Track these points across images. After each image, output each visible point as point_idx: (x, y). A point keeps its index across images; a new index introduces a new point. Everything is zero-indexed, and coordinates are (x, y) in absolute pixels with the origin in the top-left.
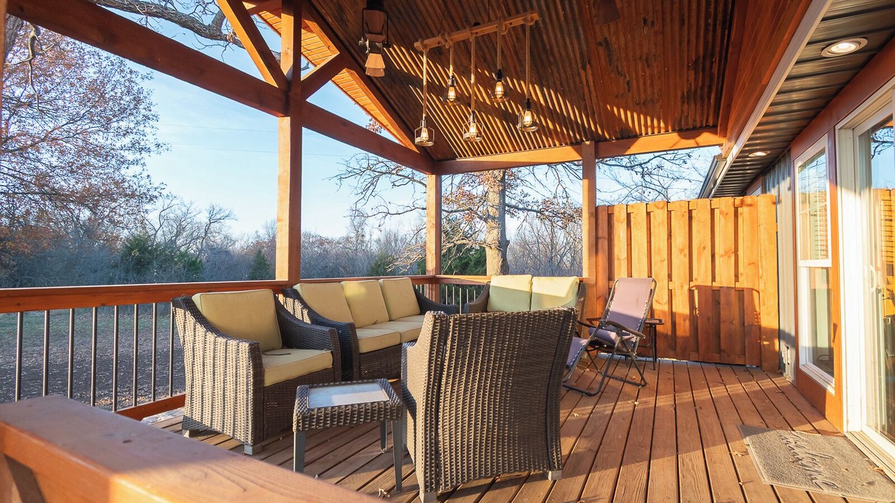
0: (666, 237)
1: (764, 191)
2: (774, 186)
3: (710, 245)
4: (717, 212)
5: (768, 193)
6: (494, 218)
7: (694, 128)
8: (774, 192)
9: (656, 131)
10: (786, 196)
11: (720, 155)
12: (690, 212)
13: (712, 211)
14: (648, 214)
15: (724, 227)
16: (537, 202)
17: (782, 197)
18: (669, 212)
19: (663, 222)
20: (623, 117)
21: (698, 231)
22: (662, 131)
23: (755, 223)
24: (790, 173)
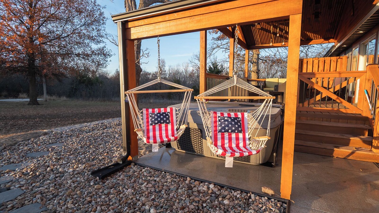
0: (317, 67)
1: (345, 55)
2: (348, 53)
3: (329, 69)
4: (332, 60)
5: (346, 55)
6: (255, 63)
7: (328, 38)
8: (347, 55)
9: (317, 38)
10: (350, 56)
11: (334, 45)
12: (325, 61)
13: (331, 60)
14: (313, 61)
15: (333, 64)
16: (263, 57)
17: (349, 57)
18: (319, 61)
19: (317, 63)
20: (309, 35)
21: (326, 66)
22: (319, 38)
23: (341, 64)
24: (352, 51)
